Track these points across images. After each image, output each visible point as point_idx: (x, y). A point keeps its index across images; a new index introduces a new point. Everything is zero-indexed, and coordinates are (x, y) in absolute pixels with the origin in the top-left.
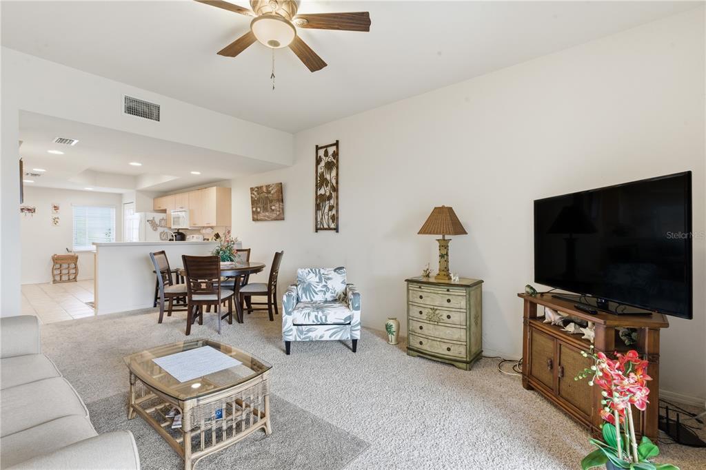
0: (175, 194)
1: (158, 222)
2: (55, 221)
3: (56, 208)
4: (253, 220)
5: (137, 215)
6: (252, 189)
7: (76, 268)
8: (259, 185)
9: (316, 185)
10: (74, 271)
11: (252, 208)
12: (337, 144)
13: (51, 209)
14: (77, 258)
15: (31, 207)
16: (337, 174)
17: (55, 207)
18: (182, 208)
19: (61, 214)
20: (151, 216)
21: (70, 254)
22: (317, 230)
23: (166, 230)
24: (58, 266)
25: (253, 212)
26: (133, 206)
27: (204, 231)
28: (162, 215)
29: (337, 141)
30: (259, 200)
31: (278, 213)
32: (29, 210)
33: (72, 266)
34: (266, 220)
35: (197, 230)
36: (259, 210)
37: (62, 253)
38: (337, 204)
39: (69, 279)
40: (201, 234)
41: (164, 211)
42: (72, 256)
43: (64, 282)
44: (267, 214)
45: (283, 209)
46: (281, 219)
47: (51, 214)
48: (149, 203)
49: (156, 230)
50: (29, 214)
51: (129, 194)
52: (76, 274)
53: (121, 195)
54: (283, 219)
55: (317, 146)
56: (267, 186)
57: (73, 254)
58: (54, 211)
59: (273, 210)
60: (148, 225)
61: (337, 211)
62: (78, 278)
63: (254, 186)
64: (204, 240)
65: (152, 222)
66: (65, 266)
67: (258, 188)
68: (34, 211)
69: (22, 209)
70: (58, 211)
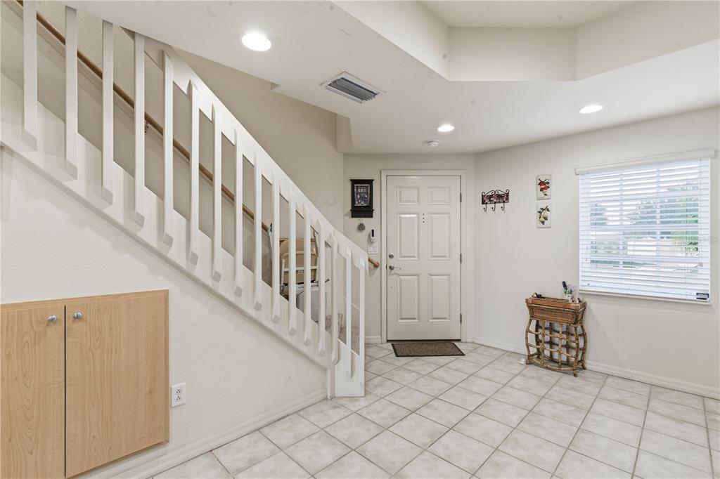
2: (543, 219)
3: (544, 185)
13: (534, 187)
15: (502, 190)
17: (541, 183)
21: (567, 297)
32: (500, 197)
42: (566, 306)
47: (533, 201)
50: (500, 206)
58: (541, 194)
68: (507, 199)
69: (491, 196)
70: (548, 191)
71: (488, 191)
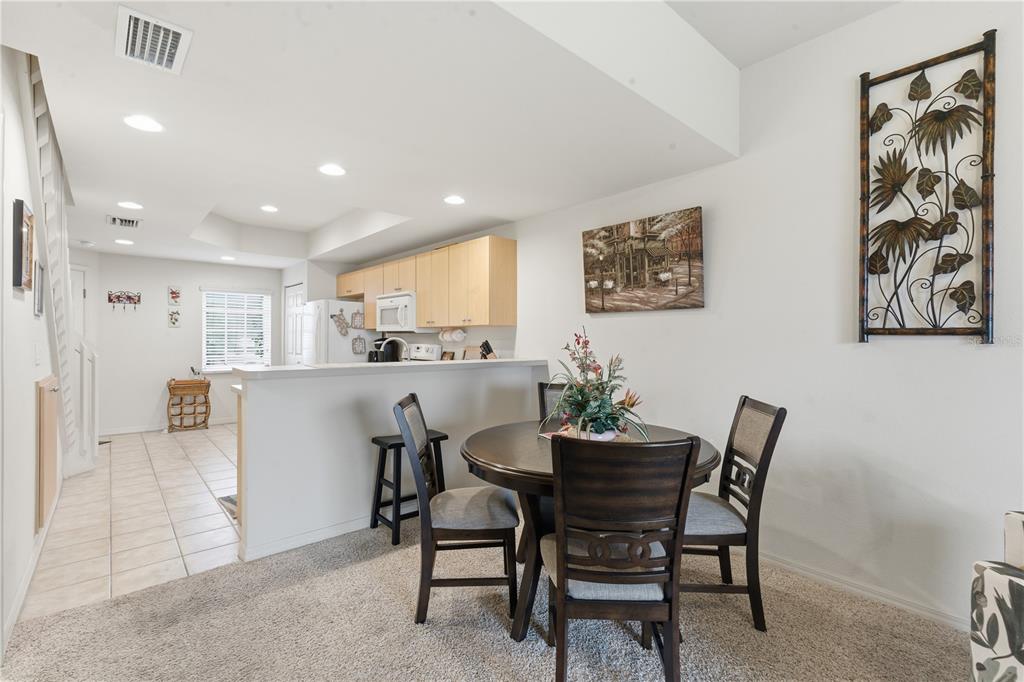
0: (383, 262)
1: (349, 320)
2: (174, 317)
3: (175, 295)
4: (589, 310)
5: (311, 306)
6: (588, 235)
7: (206, 402)
8: (613, 221)
9: (865, 197)
10: (203, 409)
11: (587, 281)
12: (987, 45)
13: (166, 296)
14: (208, 385)
15: (133, 292)
16: (988, 146)
17: (173, 293)
18: (399, 289)
19: (183, 306)
20: (336, 306)
21: (196, 377)
22: (865, 333)
23: (363, 334)
24: (177, 400)
25: (589, 292)
26: (302, 290)
27: (447, 337)
28: (356, 306)
29: (990, 36)
30: (610, 261)
31: (682, 290)
32: (129, 298)
33: (201, 399)
34: (632, 310)
35: (432, 334)
36: (609, 284)
37: (185, 376)
38: (987, 249)
39: (195, 423)
40: (439, 343)
41: (359, 298)
42: (201, 382)
43: (187, 428)
44: (640, 293)
45: (701, 278)
46: (694, 306)
47: (164, 305)
48: (330, 282)
49: (345, 334)
50: (130, 306)
51: (296, 268)
52: (207, 413)
53: (280, 271)
54: (700, 305)
55: (865, 77)
56: (643, 222)
57: (200, 378)
58: (173, 301)
59: (665, 283)
60: (332, 324)
61: (987, 272)
62: (210, 421)
63: (594, 224)
64: (443, 355)
65: (338, 318)
66: (188, 399)
67: (609, 230)
68: (139, 301)
69: (118, 297)
70: (177, 300)
71: (116, 291)
